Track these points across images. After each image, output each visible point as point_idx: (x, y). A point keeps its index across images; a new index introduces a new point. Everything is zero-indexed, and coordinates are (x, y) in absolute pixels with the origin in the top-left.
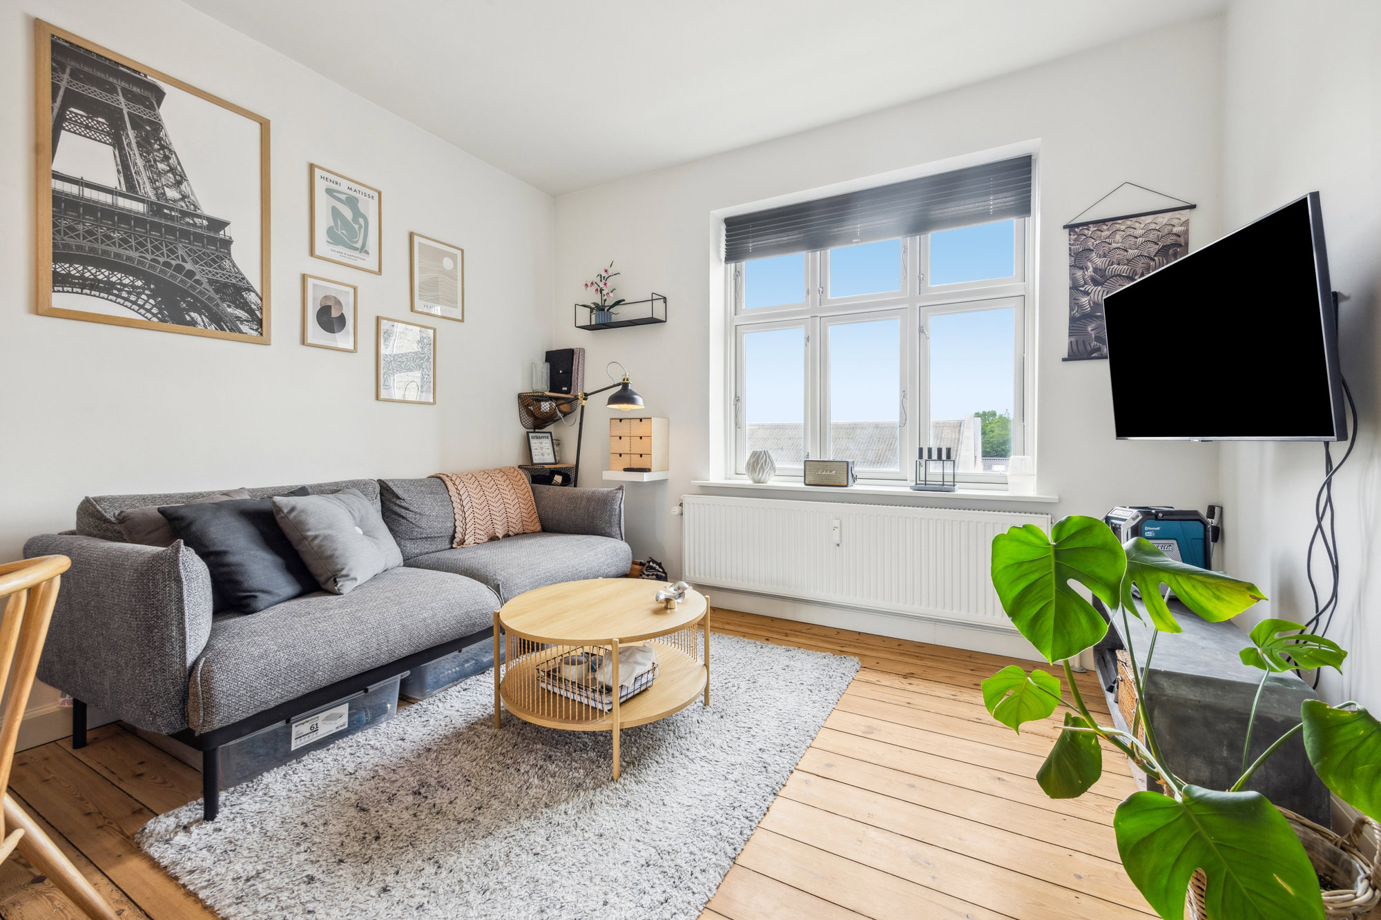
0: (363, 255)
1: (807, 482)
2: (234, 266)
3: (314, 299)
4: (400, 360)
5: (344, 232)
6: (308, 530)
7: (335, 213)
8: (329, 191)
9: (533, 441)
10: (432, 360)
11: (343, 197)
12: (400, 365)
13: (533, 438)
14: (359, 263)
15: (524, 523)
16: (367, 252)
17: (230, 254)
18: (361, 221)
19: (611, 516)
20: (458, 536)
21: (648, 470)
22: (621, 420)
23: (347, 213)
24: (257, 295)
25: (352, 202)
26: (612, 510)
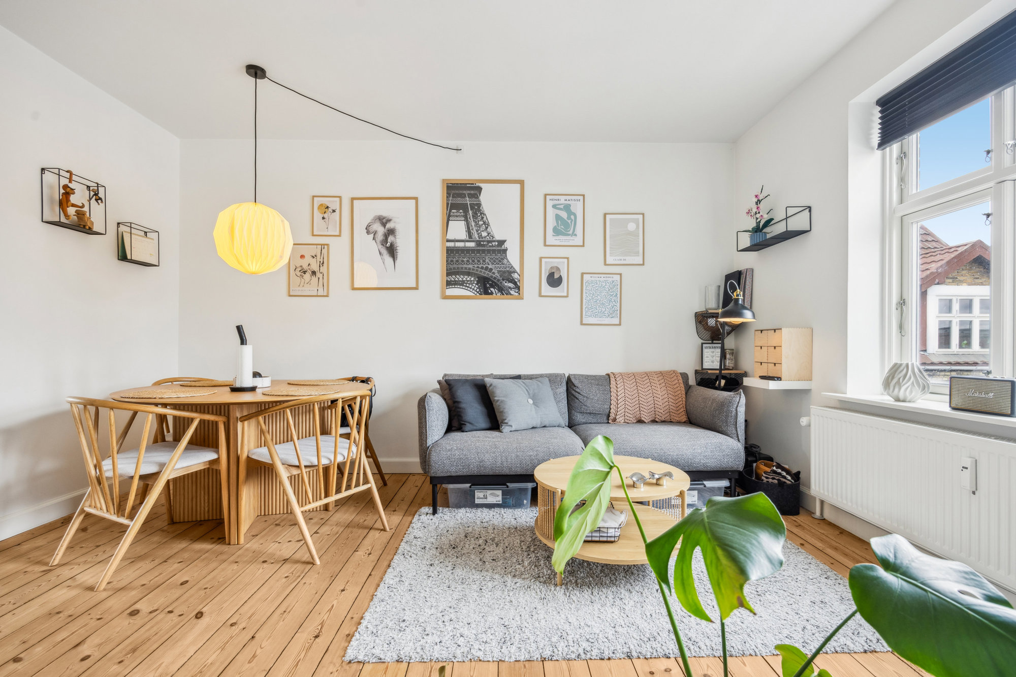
0: (573, 237)
1: (953, 405)
2: (508, 261)
3: (545, 270)
4: (596, 298)
5: (562, 227)
6: (495, 397)
7: (558, 217)
8: (554, 206)
9: (705, 351)
10: (619, 296)
11: (562, 207)
12: (596, 301)
13: (706, 348)
14: (571, 243)
15: (671, 414)
16: (576, 235)
17: (506, 256)
18: (572, 217)
19: (727, 416)
20: (612, 416)
21: (779, 379)
22: (762, 331)
23: (564, 215)
24: (518, 274)
25: (567, 208)
26: (730, 411)
